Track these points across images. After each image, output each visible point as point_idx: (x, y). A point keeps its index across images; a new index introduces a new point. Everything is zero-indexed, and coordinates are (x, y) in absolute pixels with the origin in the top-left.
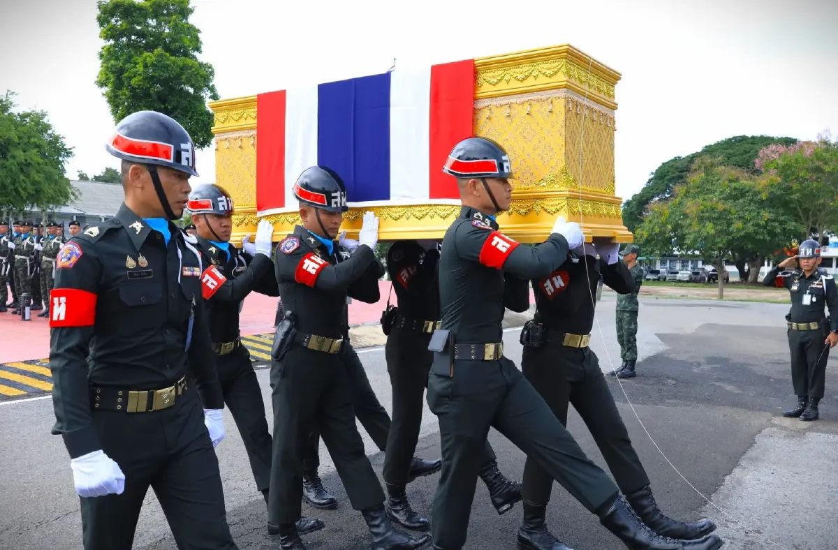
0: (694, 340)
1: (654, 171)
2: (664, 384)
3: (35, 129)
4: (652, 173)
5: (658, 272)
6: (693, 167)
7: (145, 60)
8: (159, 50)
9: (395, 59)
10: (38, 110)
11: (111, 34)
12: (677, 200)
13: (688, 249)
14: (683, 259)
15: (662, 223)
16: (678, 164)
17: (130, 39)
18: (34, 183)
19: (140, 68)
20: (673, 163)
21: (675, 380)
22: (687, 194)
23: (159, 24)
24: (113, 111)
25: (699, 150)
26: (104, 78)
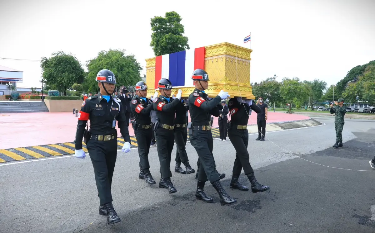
0: (367, 135)
1: (349, 71)
2: (356, 151)
3: (131, 61)
4: (349, 72)
5: (350, 109)
6: (366, 69)
7: (166, 37)
8: (170, 33)
9: (250, 33)
10: (132, 55)
11: (155, 29)
12: (359, 82)
13: (364, 100)
14: (361, 104)
15: (353, 90)
16: (360, 68)
17: (161, 30)
18: (131, 78)
19: (164, 40)
20: (357, 68)
21: (361, 149)
22: (363, 80)
23: (170, 25)
24: (155, 54)
25: (368, 63)
26: (153, 43)
